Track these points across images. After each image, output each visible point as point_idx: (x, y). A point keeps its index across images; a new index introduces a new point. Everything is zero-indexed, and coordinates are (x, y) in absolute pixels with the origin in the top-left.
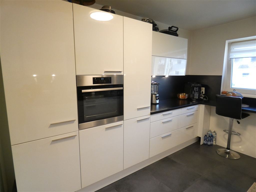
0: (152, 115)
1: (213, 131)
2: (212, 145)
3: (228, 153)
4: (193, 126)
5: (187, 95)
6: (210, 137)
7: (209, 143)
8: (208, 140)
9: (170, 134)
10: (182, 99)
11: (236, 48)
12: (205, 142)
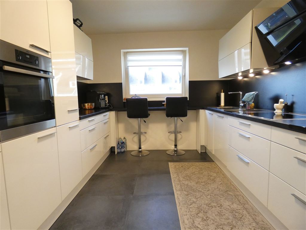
0: (81, 120)
1: (122, 138)
2: (124, 152)
3: (140, 152)
4: (108, 135)
5: (93, 104)
6: (122, 144)
7: (123, 150)
8: (121, 148)
9: (95, 145)
10: (89, 109)
11: (130, 58)
12: (119, 151)
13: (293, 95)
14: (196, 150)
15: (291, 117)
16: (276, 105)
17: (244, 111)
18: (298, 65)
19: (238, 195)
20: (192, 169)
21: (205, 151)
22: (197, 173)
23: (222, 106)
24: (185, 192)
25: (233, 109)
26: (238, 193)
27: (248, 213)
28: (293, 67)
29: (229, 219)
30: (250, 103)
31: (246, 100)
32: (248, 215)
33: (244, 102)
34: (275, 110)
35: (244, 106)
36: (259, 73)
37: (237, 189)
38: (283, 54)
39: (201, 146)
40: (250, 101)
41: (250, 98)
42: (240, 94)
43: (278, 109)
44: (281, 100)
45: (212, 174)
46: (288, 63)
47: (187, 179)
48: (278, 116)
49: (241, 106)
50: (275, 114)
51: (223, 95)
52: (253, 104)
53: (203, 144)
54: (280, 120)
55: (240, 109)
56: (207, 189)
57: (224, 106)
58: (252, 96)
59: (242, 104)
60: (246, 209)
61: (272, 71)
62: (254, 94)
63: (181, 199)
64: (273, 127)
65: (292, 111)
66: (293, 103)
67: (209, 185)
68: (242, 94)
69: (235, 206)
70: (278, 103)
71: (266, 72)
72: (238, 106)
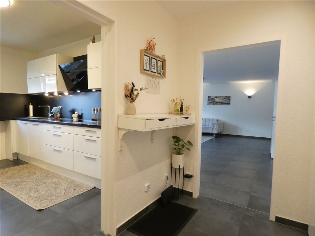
13: (82, 110)
14: (7, 159)
15: (82, 121)
16: (73, 115)
17: (52, 120)
18: (83, 93)
19: (54, 175)
20: (11, 172)
21: (17, 158)
22: (17, 173)
23: (31, 117)
24: (13, 186)
25: (42, 118)
26: (54, 174)
27: (63, 180)
28: (81, 94)
29: (52, 186)
30: (57, 114)
31: (53, 112)
32: (63, 181)
33: (51, 113)
34: (73, 118)
35: (53, 116)
36: (61, 93)
37: (53, 173)
38: (74, 80)
39: (13, 153)
40: (57, 112)
41: (57, 111)
42: (48, 107)
43: (75, 117)
44: (76, 112)
45: (31, 170)
46: (79, 91)
47: (10, 179)
48: (75, 122)
49: (50, 116)
50: (73, 121)
51: (31, 107)
52: (59, 114)
53: (15, 151)
54: (76, 123)
55: (49, 119)
56: (31, 179)
57: (33, 117)
58: (59, 109)
59: (50, 115)
60: (61, 179)
61: (70, 94)
62: (59, 108)
63: (12, 190)
64: (74, 126)
65: (82, 119)
66: (82, 114)
67: (32, 176)
68: (50, 108)
69: (54, 180)
70: (74, 114)
71: (66, 93)
72: (47, 116)
